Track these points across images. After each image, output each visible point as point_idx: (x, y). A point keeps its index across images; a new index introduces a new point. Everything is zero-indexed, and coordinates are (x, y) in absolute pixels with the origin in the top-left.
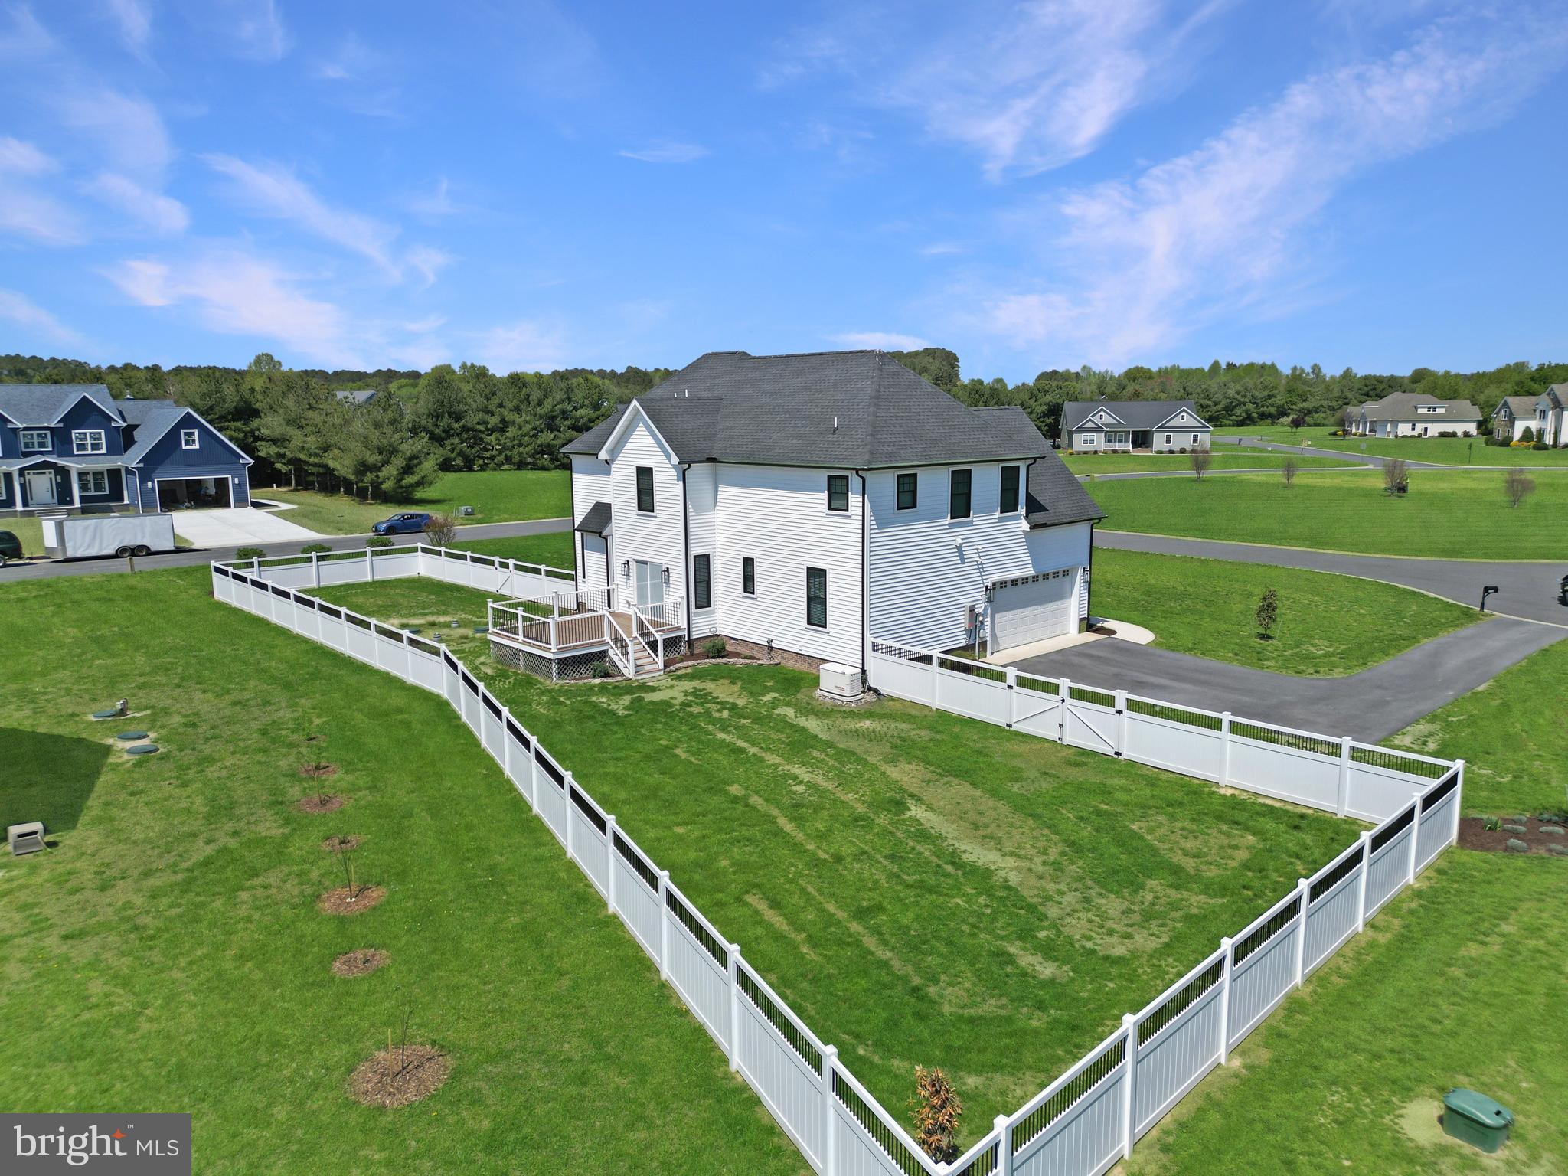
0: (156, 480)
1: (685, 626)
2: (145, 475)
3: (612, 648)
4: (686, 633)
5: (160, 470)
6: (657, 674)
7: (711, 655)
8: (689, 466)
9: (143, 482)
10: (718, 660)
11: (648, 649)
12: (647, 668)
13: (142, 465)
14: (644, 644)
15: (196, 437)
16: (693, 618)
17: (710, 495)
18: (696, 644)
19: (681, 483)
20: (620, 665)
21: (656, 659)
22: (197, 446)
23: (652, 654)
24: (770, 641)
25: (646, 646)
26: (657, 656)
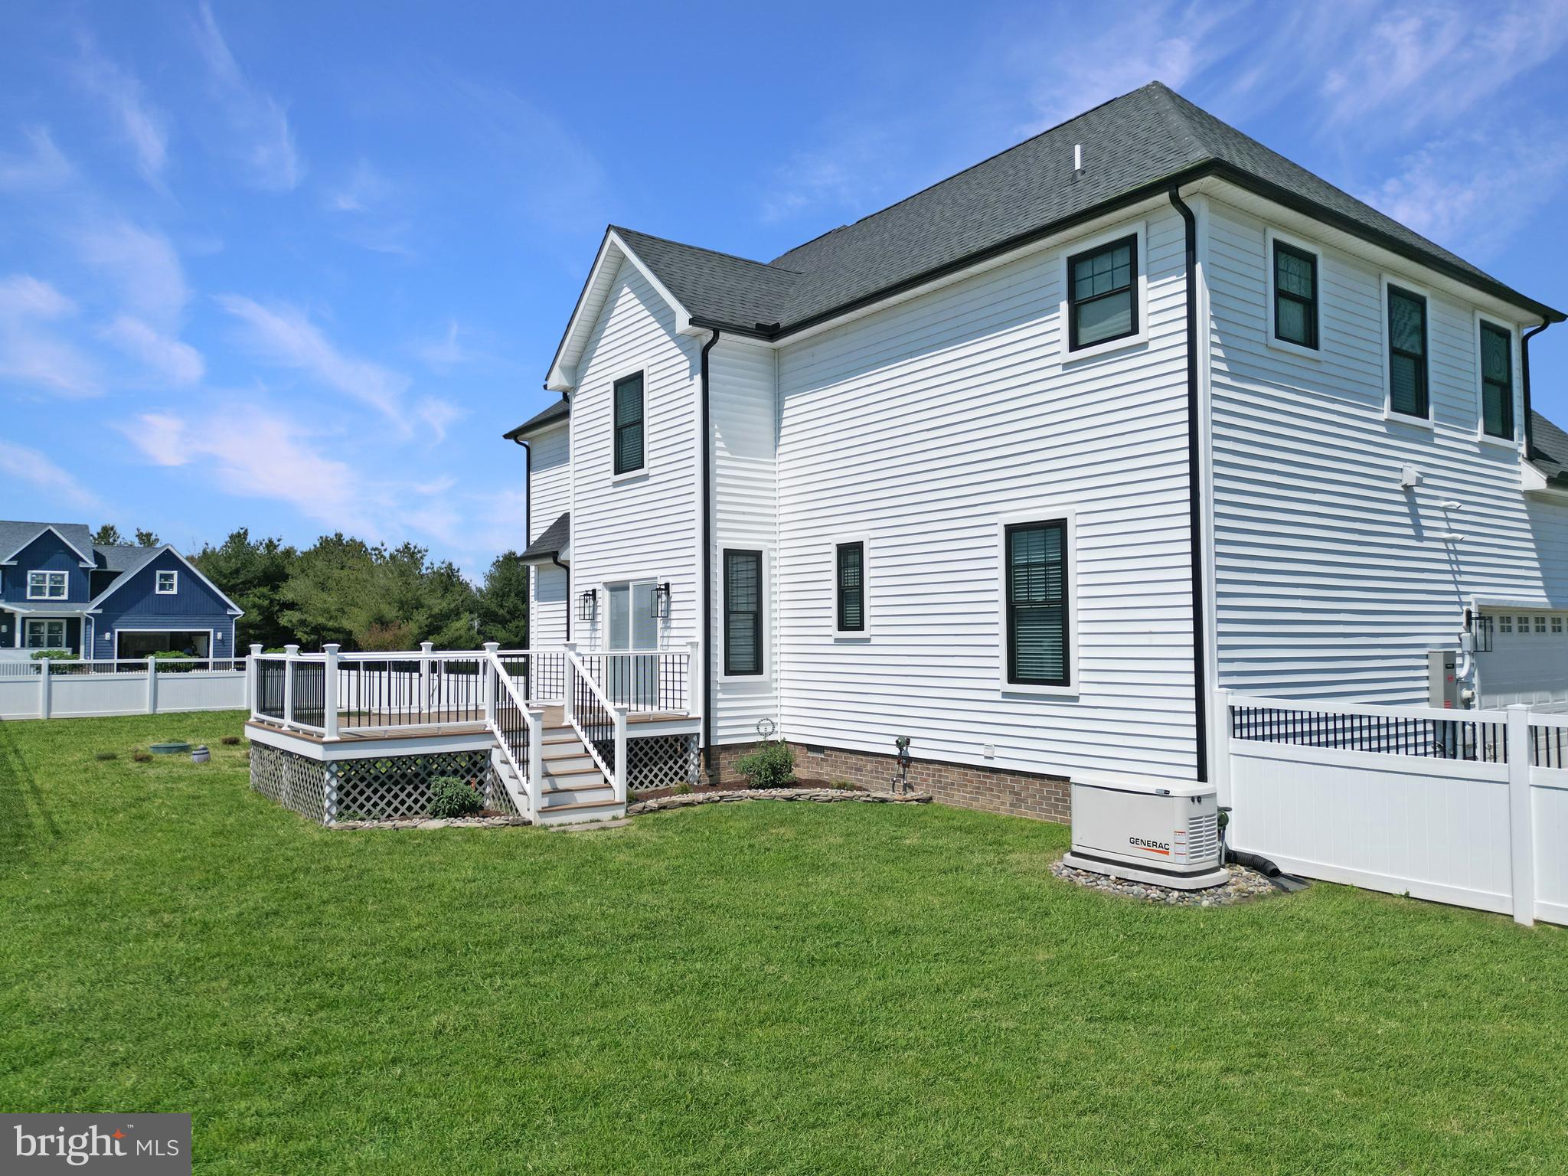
0: (117, 631)
1: (700, 713)
2: (103, 623)
3: (499, 747)
4: (700, 729)
5: (124, 618)
6: (605, 815)
7: (756, 780)
8: (716, 336)
9: (99, 632)
10: (774, 792)
11: (594, 753)
12: (582, 798)
13: (100, 611)
14: (586, 741)
15: (175, 581)
16: (718, 695)
17: (766, 420)
18: (724, 760)
19: (698, 378)
20: (512, 787)
21: (611, 779)
22: (175, 591)
23: (603, 766)
24: (903, 743)
25: (590, 747)
26: (613, 770)
